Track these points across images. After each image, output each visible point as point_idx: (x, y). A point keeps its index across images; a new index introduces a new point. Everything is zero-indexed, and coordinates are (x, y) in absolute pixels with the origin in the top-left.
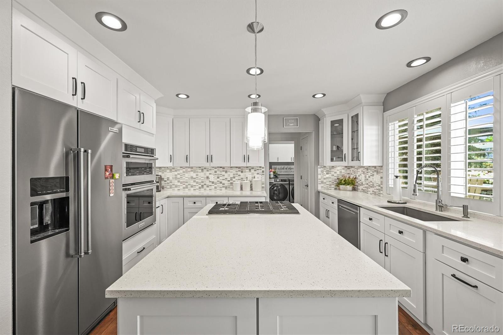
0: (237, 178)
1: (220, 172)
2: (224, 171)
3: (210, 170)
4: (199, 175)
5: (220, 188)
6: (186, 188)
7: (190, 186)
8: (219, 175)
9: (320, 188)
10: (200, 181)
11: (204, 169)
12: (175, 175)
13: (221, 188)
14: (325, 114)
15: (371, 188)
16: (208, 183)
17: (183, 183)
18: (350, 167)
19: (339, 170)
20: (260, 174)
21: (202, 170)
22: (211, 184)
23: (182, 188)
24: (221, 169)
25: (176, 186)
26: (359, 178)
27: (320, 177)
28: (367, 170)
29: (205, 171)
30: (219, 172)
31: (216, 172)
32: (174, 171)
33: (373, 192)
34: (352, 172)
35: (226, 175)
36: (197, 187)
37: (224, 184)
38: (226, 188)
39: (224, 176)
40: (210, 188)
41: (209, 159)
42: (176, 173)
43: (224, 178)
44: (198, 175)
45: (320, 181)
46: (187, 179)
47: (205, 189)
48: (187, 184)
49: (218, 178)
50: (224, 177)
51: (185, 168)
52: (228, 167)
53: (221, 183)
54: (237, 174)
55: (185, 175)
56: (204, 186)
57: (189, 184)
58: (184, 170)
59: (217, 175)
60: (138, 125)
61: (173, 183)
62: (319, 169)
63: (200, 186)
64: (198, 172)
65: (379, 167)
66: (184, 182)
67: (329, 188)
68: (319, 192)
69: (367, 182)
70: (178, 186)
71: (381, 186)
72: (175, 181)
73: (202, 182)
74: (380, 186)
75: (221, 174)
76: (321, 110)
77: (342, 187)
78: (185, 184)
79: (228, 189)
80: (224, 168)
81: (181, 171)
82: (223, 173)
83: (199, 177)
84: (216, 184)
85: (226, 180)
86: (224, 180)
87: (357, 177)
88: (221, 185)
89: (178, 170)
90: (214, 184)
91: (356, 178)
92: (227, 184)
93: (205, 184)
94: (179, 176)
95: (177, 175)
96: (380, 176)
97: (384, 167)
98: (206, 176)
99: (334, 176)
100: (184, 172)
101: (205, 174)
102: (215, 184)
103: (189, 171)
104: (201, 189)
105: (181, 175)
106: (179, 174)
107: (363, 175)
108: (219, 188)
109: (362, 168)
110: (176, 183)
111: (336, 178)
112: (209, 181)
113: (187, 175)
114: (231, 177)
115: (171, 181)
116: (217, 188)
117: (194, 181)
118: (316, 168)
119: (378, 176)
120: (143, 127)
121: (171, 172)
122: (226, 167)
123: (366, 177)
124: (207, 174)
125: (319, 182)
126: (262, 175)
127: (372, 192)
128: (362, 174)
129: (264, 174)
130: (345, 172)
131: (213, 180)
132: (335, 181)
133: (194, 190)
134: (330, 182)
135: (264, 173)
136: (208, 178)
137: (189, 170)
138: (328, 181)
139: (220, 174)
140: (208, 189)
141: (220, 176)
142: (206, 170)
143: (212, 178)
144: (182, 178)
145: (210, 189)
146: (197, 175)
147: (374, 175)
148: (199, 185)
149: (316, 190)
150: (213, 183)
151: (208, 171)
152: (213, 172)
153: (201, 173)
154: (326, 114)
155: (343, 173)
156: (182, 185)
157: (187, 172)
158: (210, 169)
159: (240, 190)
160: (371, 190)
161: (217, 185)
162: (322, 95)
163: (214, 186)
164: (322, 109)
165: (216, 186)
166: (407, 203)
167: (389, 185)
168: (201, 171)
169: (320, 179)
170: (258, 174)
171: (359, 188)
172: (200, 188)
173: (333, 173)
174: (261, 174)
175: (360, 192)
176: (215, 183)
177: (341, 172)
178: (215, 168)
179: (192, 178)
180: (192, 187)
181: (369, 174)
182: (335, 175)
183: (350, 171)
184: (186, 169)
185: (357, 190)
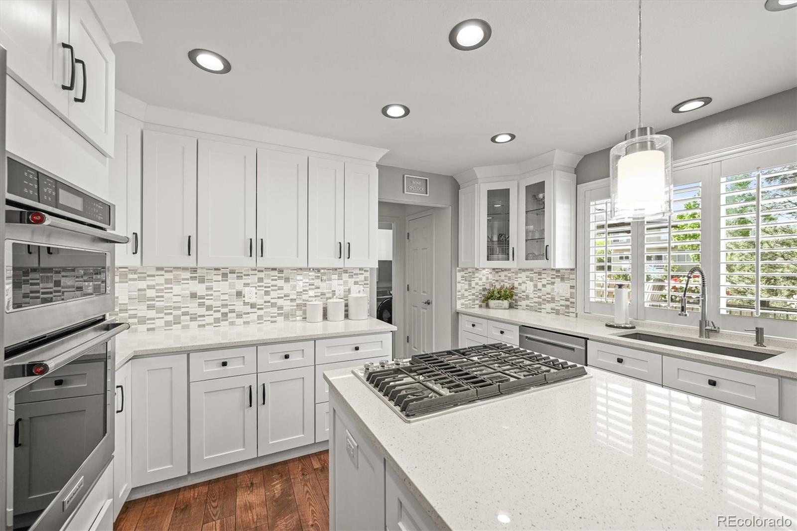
0: (311, 293)
1: (272, 280)
2: (282, 277)
3: (245, 275)
4: (214, 289)
5: (272, 317)
6: (174, 324)
7: (188, 317)
8: (269, 287)
9: (459, 307)
10: (219, 303)
11: (230, 273)
12: (139, 290)
13: (275, 317)
14: (476, 176)
15: (547, 304)
16: (239, 307)
17: (166, 311)
18: (500, 270)
19: (485, 276)
20: (360, 283)
21: (225, 275)
22: (248, 309)
23: (163, 324)
24: (275, 273)
25: (142, 321)
26: (519, 287)
27: (460, 288)
28: (539, 275)
29: (233, 278)
30: (270, 281)
31: (261, 280)
32: (135, 280)
33: (552, 309)
34: (503, 278)
35: (287, 288)
36: (210, 320)
37: (280, 308)
38: (287, 317)
39: (281, 288)
40: (245, 318)
41: (256, 247)
42: (142, 285)
43: (281, 293)
44: (212, 289)
45: (460, 293)
46: (179, 299)
47: (232, 324)
48: (179, 313)
49: (267, 293)
50: (282, 291)
51: (171, 271)
52: (292, 270)
53: (274, 305)
54: (313, 285)
55: (171, 288)
56: (230, 315)
57: (185, 314)
58: (169, 276)
59: (263, 288)
60: (62, 101)
61: (130, 312)
62: (458, 273)
63: (219, 315)
64: (211, 280)
65: (566, 269)
66: (167, 308)
67: (473, 305)
68: (458, 313)
69: (541, 294)
70: (148, 319)
71: (571, 300)
72: (139, 308)
73: (222, 305)
74: (569, 301)
75: (276, 286)
76: (472, 168)
77: (492, 303)
78: (171, 314)
79: (291, 319)
80: (283, 271)
81: (160, 280)
82: (281, 283)
83: (215, 294)
84: (262, 309)
85: (288, 298)
86: (282, 298)
87: (516, 285)
88: (275, 310)
89: (149, 276)
90: (255, 310)
91: (513, 288)
92: (289, 308)
93: (232, 311)
94: (151, 293)
95: (145, 290)
96: (569, 285)
97: (580, 271)
98: (235, 291)
99: (479, 285)
100: (168, 281)
101: (232, 286)
102: (258, 309)
103: (184, 279)
104: (219, 323)
105: (158, 291)
106: (150, 287)
107: (530, 285)
108: (269, 318)
109: (528, 272)
110: (142, 310)
111: (481, 288)
112: (244, 303)
113: (177, 289)
114: (298, 291)
115: (123, 307)
116: (265, 319)
117: (201, 305)
118: (453, 271)
119: (563, 284)
120: (75, 113)
121: (127, 282)
122: (287, 268)
123: (535, 286)
124: (239, 285)
125: (458, 296)
126: (365, 286)
127: (550, 311)
128: (528, 282)
129: (368, 284)
130: (493, 279)
131: (253, 301)
132: (480, 294)
133: (200, 326)
134: (473, 295)
135: (368, 282)
136: (239, 294)
137: (188, 275)
138: (471, 293)
139: (272, 286)
140: (240, 321)
141: (272, 290)
142: (235, 275)
143: (251, 294)
144: (162, 297)
145: (244, 323)
146: (209, 288)
147: (554, 283)
148: (214, 314)
149: (453, 311)
150: (253, 306)
151: (239, 277)
152: (252, 279)
153: (222, 283)
154: (478, 177)
155: (491, 279)
156: (162, 315)
157: (178, 281)
158: (244, 273)
159: (322, 320)
160: (548, 306)
161: (265, 310)
162: (509, 138)
163: (256, 314)
164: (476, 169)
165: (261, 312)
166: (636, 327)
167: (589, 298)
168: (220, 278)
169: (460, 291)
170: (356, 283)
171: (519, 303)
172: (217, 320)
173: (477, 280)
174: (363, 283)
175: (521, 311)
176: (258, 307)
177: (487, 278)
178: (259, 271)
179: (194, 296)
180: (193, 319)
181: (544, 282)
182: (480, 283)
183: (500, 276)
184: (174, 273)
185: (515, 307)
